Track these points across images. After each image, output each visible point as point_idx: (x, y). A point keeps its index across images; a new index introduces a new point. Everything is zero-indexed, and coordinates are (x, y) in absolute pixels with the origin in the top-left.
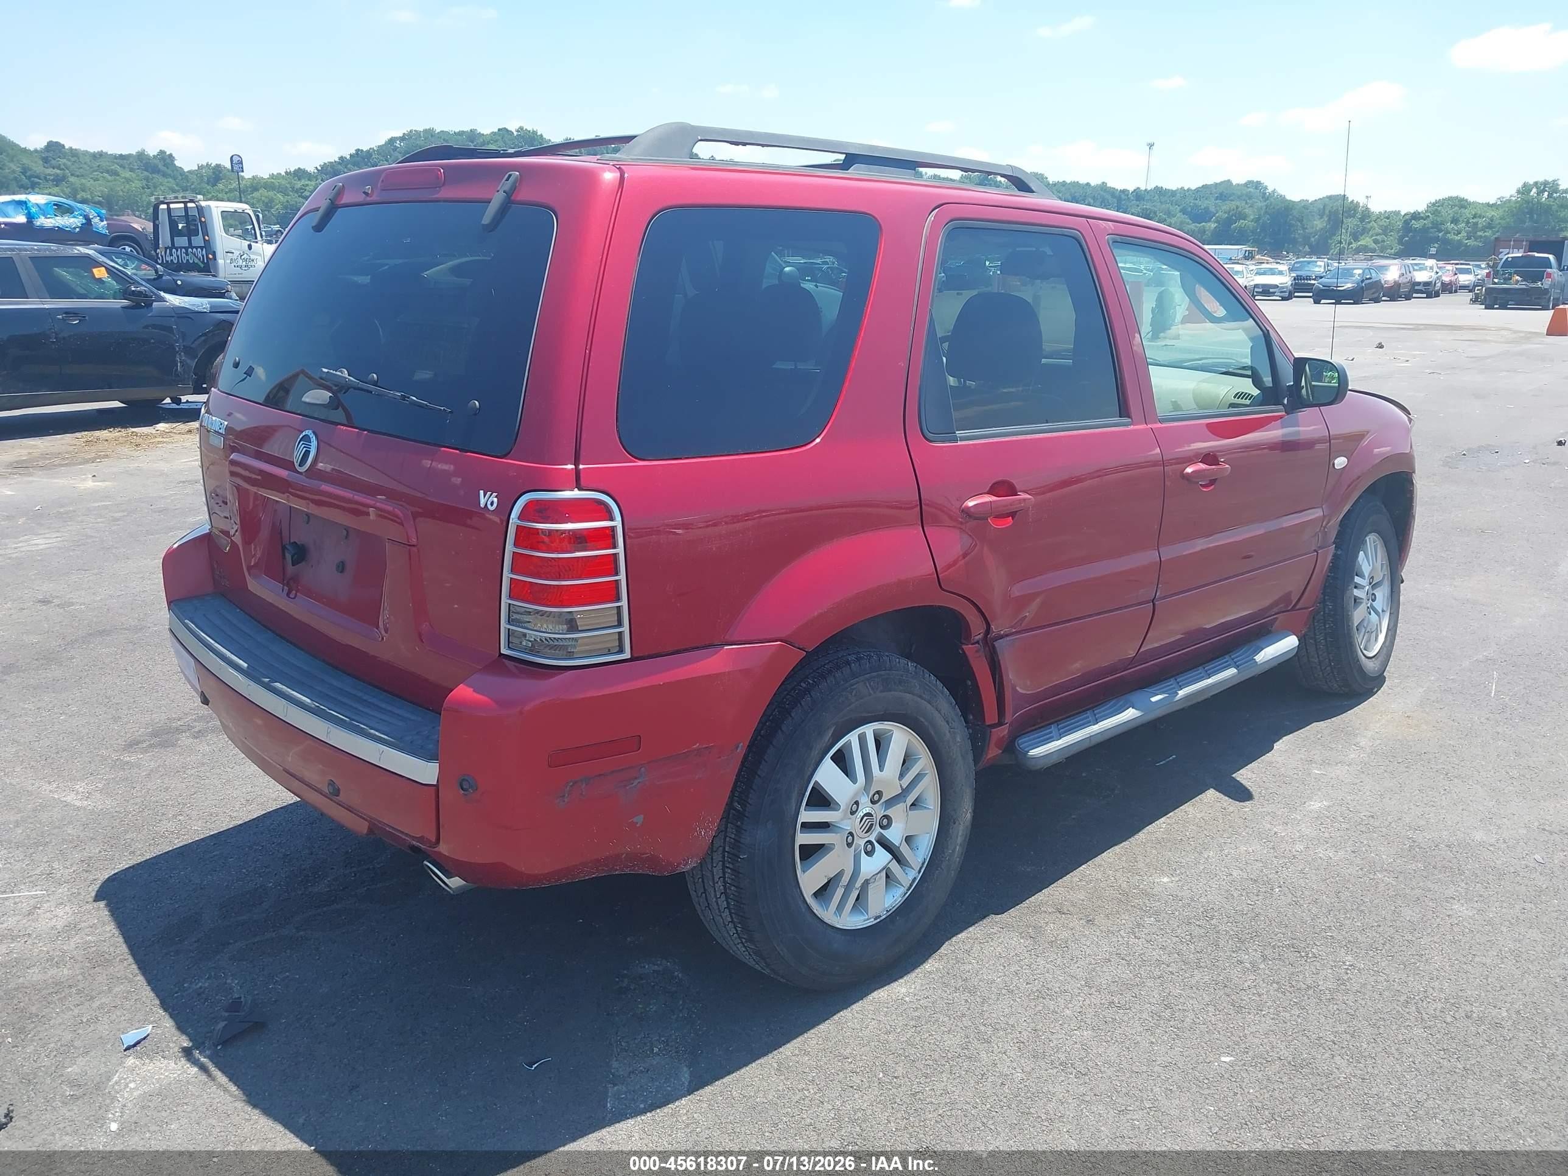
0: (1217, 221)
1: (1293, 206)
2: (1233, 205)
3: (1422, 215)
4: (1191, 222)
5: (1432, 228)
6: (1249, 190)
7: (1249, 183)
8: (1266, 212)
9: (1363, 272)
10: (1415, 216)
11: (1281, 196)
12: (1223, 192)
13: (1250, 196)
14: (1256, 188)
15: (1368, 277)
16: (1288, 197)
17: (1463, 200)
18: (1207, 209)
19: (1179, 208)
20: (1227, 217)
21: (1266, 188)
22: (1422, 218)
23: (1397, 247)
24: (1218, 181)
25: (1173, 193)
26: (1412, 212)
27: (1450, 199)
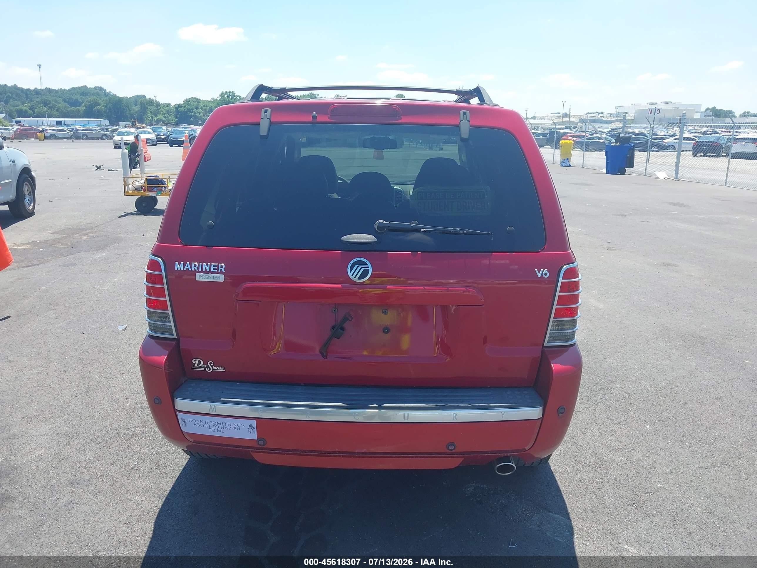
0: (85, 106)
1: (123, 100)
2: (92, 98)
3: (182, 105)
4: (69, 106)
5: (188, 111)
6: (97, 91)
7: (96, 88)
8: (110, 103)
9: (189, 132)
10: (180, 106)
11: (114, 94)
12: (84, 91)
13: (98, 94)
14: (101, 90)
15: (191, 134)
16: (118, 95)
17: (197, 99)
18: (77, 100)
19: (62, 99)
20: (90, 105)
21: (105, 90)
22: (183, 107)
23: (175, 120)
24: (80, 86)
25: (56, 91)
26: (178, 104)
27: (192, 98)
